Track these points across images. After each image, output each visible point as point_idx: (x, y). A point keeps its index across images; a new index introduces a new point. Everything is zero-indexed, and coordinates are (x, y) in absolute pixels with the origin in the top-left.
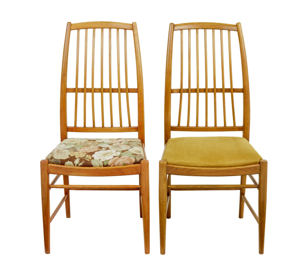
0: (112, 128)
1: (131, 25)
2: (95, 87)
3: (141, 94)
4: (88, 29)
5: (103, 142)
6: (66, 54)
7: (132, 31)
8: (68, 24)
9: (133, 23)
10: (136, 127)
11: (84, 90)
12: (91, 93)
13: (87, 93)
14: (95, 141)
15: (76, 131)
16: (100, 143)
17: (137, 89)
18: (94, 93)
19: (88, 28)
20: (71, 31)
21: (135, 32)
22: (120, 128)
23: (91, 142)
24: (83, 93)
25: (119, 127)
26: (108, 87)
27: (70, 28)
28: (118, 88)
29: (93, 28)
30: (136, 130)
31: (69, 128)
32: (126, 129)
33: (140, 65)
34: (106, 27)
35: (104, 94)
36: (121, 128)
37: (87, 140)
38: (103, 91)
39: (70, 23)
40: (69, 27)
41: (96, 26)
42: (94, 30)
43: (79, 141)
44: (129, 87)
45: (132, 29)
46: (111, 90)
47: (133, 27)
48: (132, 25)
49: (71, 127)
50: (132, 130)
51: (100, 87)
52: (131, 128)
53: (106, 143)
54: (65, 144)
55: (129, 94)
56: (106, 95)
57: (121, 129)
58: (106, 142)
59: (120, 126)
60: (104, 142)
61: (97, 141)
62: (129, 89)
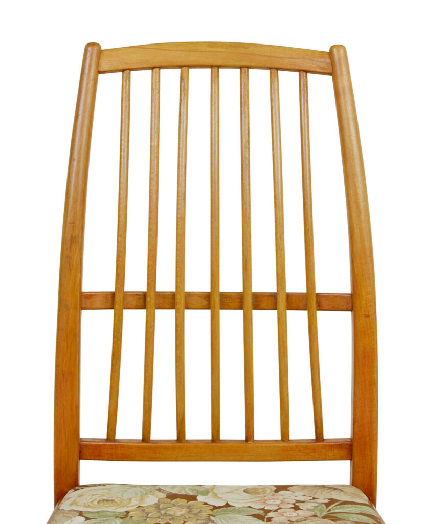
0: (250, 444)
1: (328, 56)
2: (189, 287)
3: (367, 316)
4: (162, 70)
5: (227, 505)
6: (79, 161)
7: (329, 78)
8: (90, 49)
9: (332, 48)
10: (345, 439)
11: (148, 299)
12: (173, 311)
13: (157, 311)
14: (194, 498)
15: (112, 454)
16: (215, 508)
17: (352, 296)
18: (186, 311)
19: (163, 65)
20: (100, 76)
21: (343, 82)
22: (282, 444)
23: (181, 507)
24: (144, 311)
25: (276, 441)
26: (239, 289)
27: (98, 64)
28: (275, 291)
29: (180, 67)
30: (344, 452)
31: (86, 446)
32: (306, 448)
33: (362, 204)
34: (230, 64)
35: (224, 314)
36: (286, 444)
37: (163, 496)
38: (218, 304)
39: (96, 48)
40: (91, 60)
41: (193, 59)
42: (185, 75)
43: (135, 502)
44: (320, 289)
45: (329, 71)
46: (249, 301)
47: (333, 64)
48: (331, 54)
49: (94, 440)
50: (330, 454)
51: (208, 289)
52: (326, 446)
53: (239, 511)
54: (81, 514)
55: (321, 315)
56: (231, 319)
57: (286, 450)
58: (238, 505)
59: (279, 438)
60: (231, 504)
61: (201, 499)
62: (318, 295)
